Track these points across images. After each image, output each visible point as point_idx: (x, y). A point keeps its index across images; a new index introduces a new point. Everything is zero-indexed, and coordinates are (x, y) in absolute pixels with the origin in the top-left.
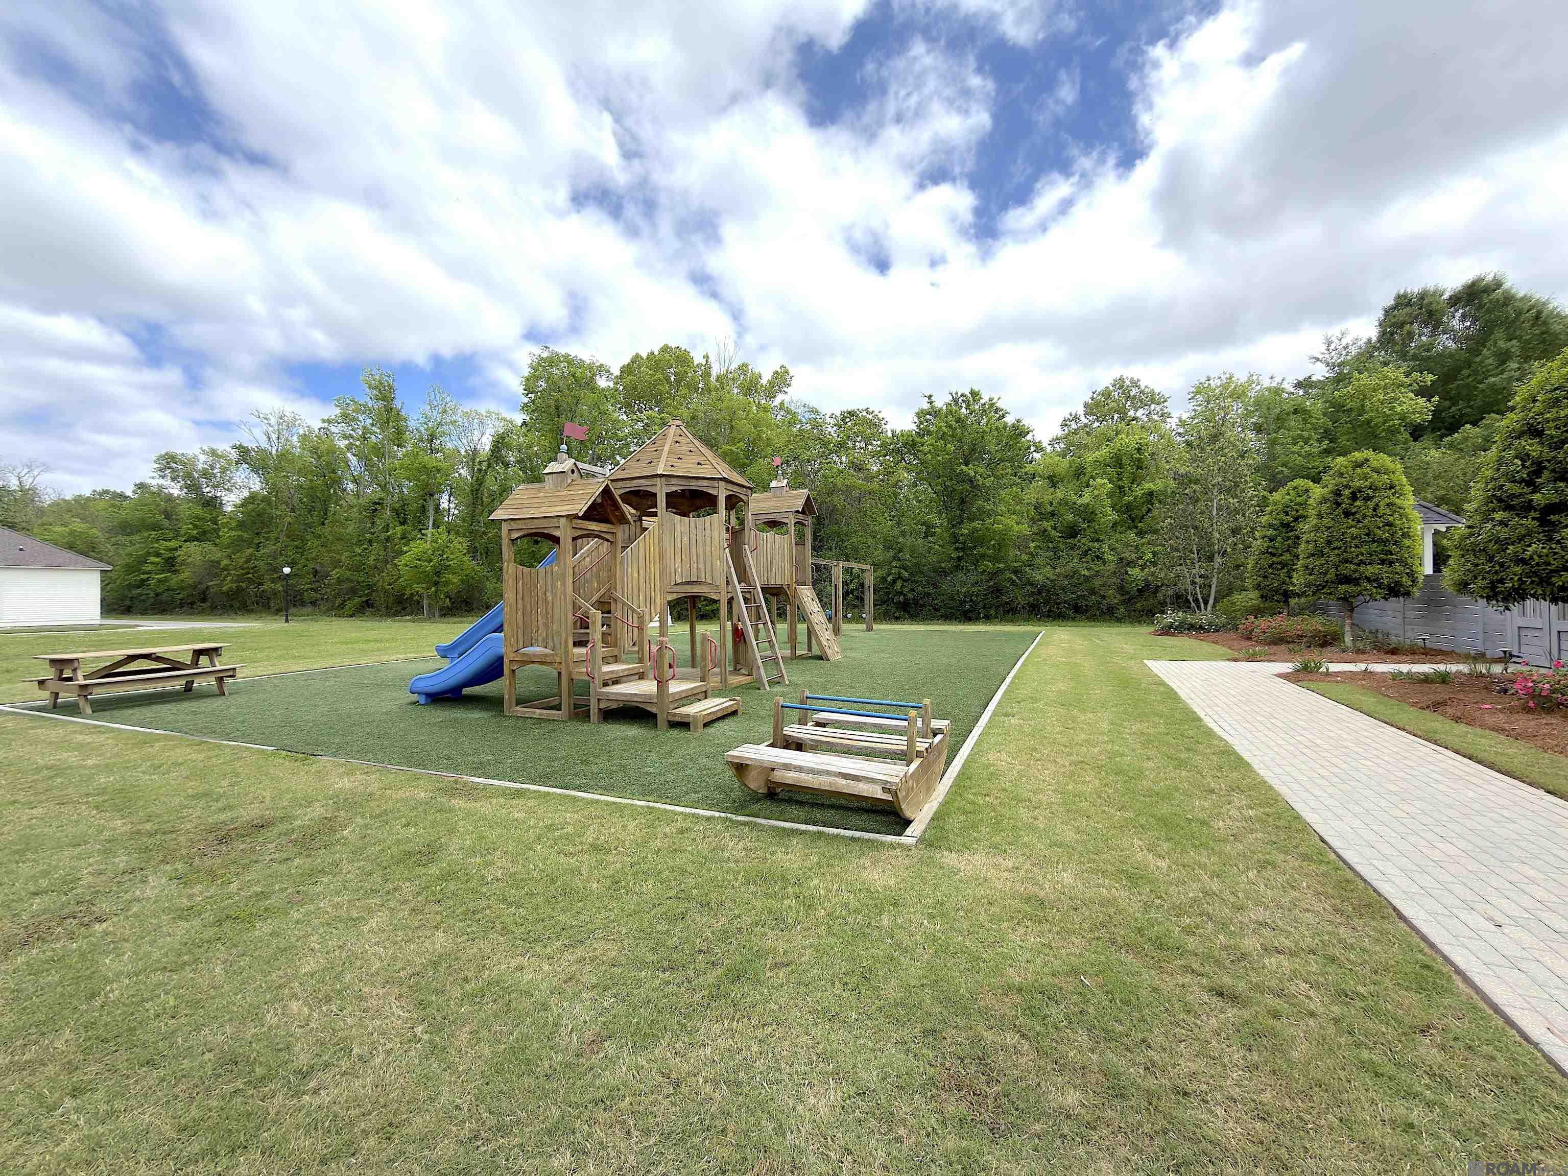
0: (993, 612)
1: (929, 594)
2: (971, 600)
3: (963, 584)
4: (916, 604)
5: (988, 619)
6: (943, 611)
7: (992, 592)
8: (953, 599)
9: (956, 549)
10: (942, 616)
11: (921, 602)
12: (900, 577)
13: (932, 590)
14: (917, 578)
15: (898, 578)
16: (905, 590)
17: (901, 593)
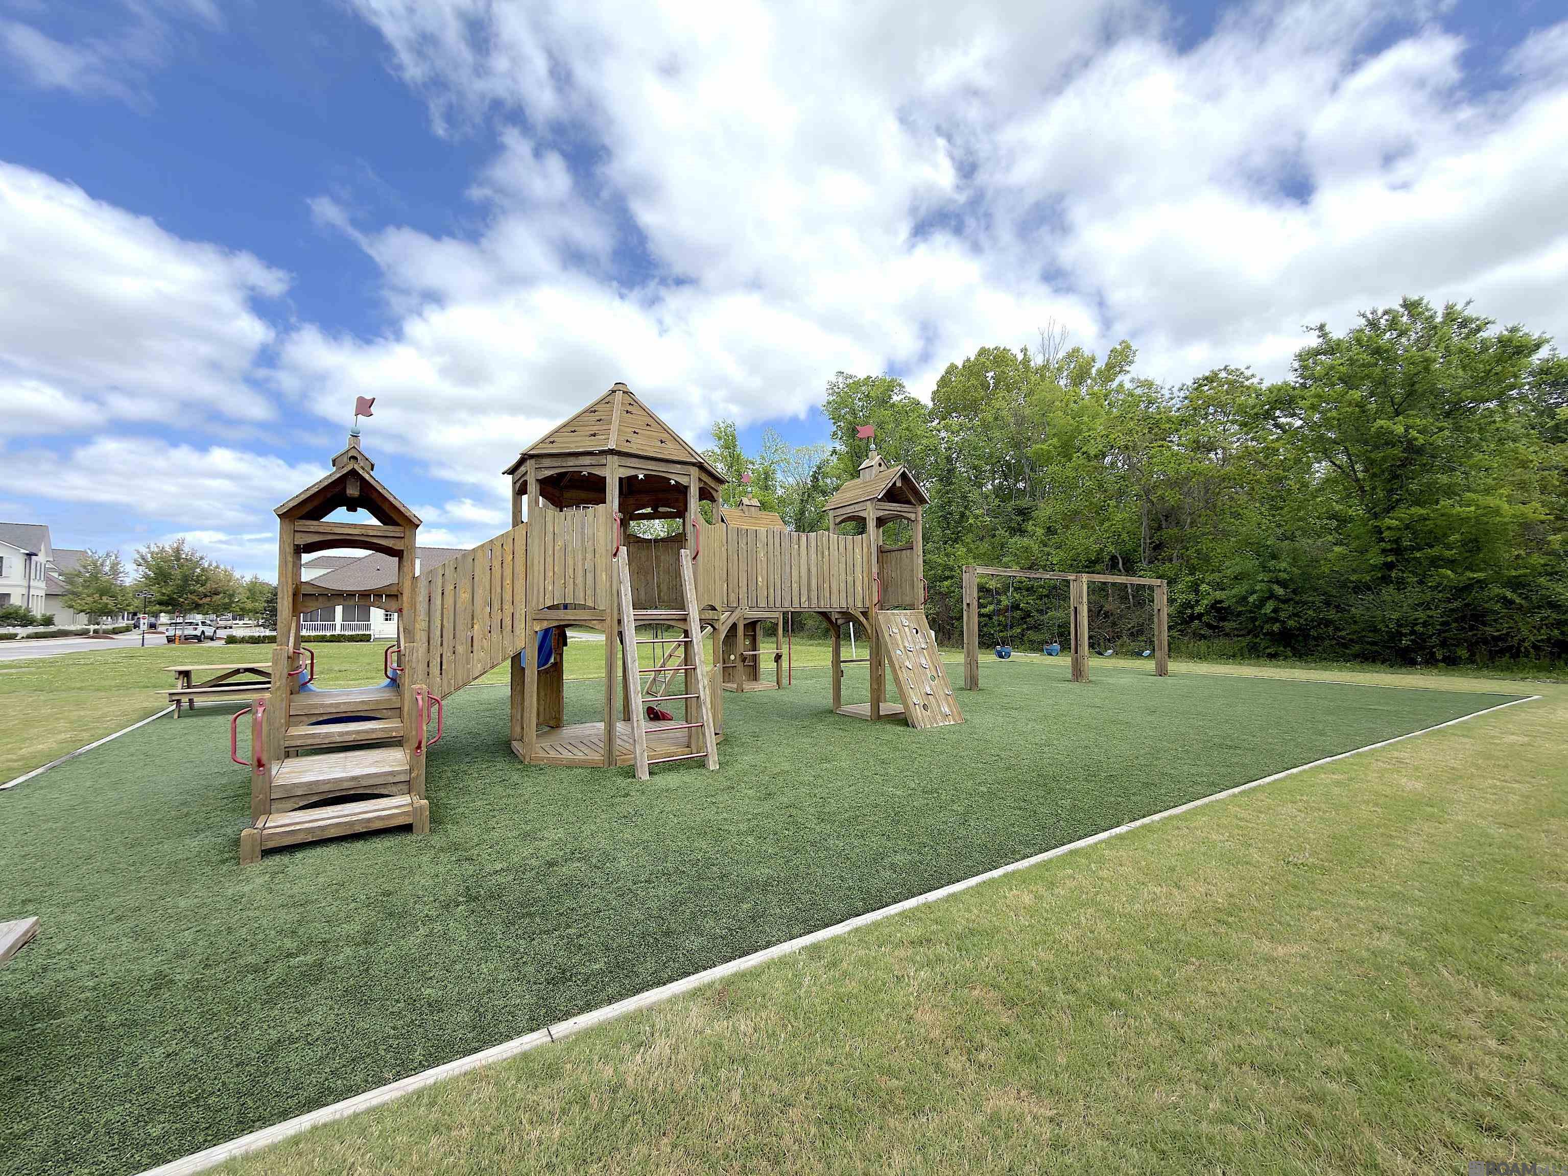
0: (1463, 653)
1: (1328, 623)
2: (1413, 632)
3: (1396, 605)
4: (1307, 637)
5: (1451, 663)
6: (1357, 648)
7: (1463, 618)
8: (1375, 630)
9: (1384, 551)
10: (1356, 656)
11: (1313, 633)
12: (1272, 596)
13: (1332, 614)
14: (1305, 597)
15: (1269, 598)
16: (1283, 615)
17: (1276, 620)
